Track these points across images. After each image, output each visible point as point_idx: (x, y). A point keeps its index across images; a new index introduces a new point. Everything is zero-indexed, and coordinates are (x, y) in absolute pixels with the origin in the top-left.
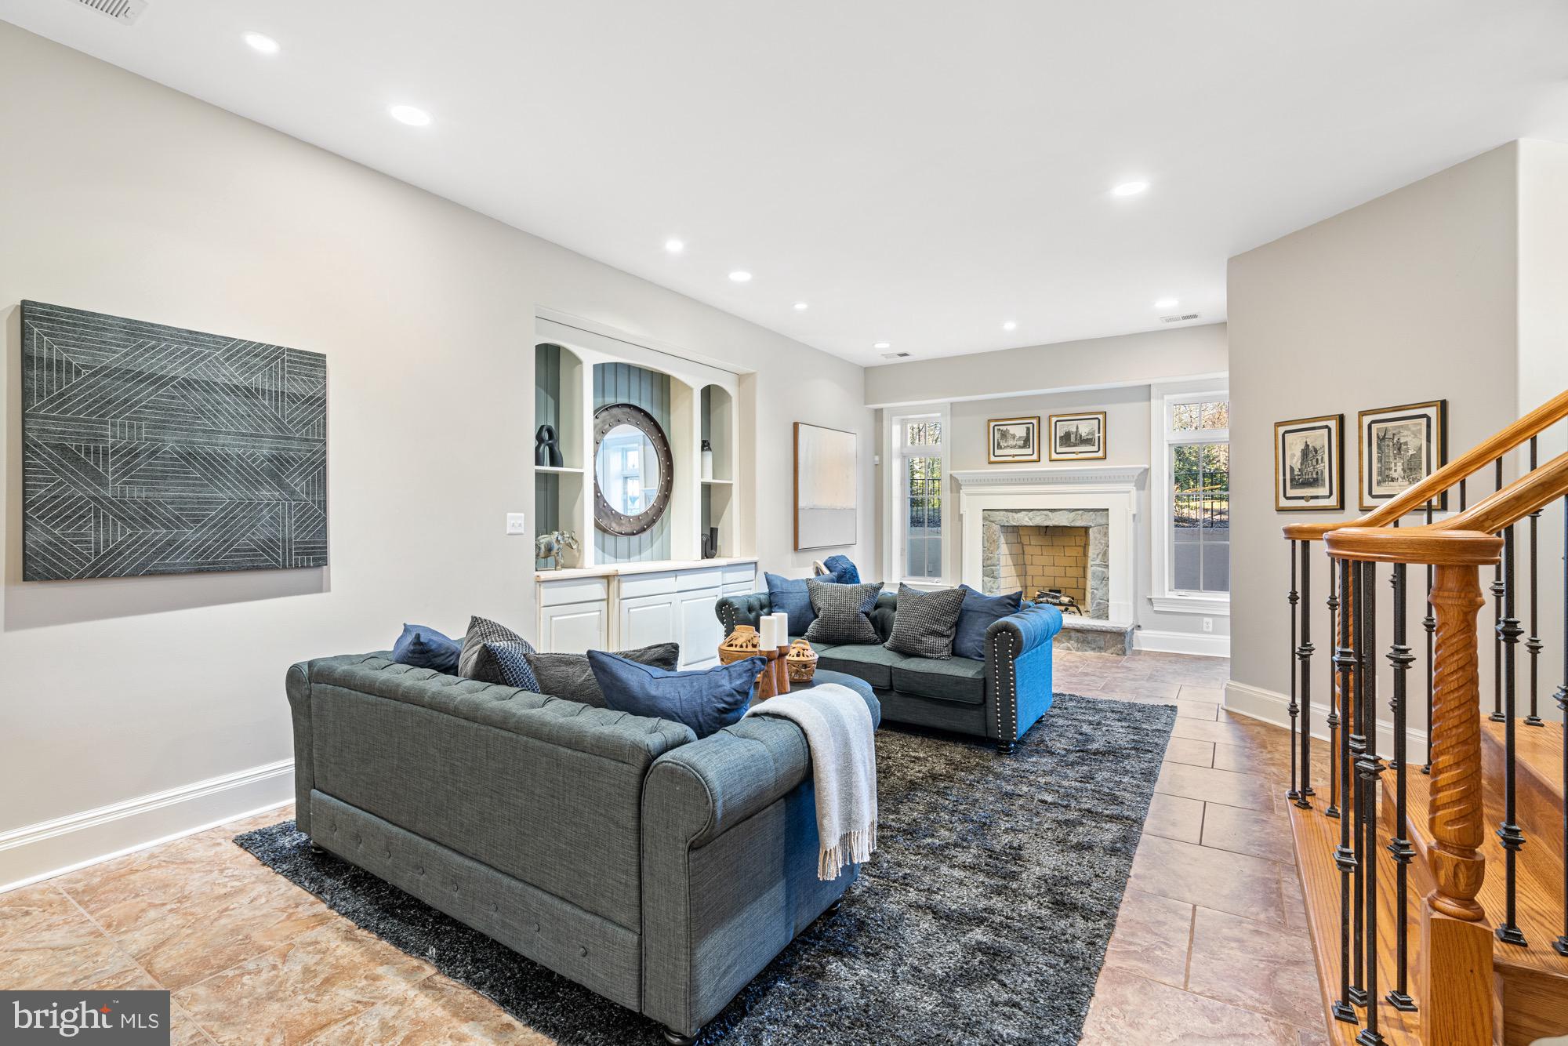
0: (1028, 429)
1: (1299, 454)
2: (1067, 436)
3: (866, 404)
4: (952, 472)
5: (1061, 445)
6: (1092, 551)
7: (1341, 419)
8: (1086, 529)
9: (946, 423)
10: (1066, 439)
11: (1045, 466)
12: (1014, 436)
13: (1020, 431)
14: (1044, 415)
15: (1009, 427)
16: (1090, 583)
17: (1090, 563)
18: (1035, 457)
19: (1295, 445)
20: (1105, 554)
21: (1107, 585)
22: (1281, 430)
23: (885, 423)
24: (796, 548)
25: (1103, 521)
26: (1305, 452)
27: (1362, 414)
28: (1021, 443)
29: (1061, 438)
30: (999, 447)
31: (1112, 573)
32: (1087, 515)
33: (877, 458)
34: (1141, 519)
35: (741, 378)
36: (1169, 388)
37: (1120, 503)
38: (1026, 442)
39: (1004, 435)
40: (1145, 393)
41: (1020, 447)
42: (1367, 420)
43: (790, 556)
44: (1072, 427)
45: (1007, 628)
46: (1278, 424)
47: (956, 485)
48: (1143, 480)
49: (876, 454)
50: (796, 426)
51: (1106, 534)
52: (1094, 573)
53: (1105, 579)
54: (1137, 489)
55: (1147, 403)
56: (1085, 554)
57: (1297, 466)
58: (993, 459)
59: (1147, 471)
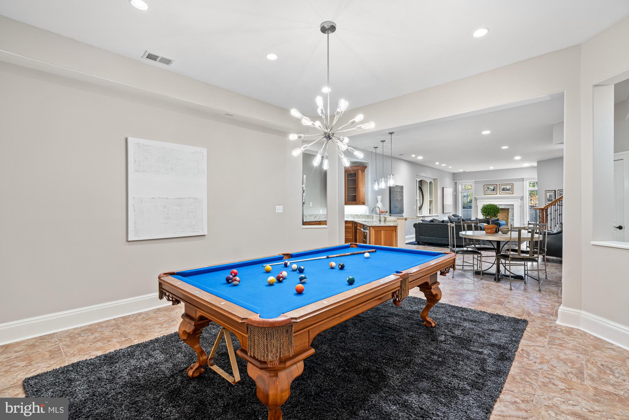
0: (494, 187)
1: (549, 196)
2: (504, 188)
3: (453, 181)
4: (475, 196)
5: (502, 191)
6: (510, 214)
7: (555, 191)
8: (508, 209)
9: (473, 185)
10: (503, 189)
11: (498, 195)
12: (490, 189)
13: (492, 188)
14: (498, 184)
15: (490, 187)
16: (509, 221)
17: (509, 216)
18: (496, 193)
19: (548, 194)
20: (513, 214)
21: (513, 221)
22: (546, 192)
23: (457, 185)
24: (443, 213)
25: (512, 207)
26: (550, 196)
27: (558, 190)
28: (492, 190)
29: (502, 189)
30: (487, 191)
31: (515, 218)
32: (509, 206)
33: (455, 193)
34: (522, 207)
35: (434, 179)
36: (527, 179)
37: (517, 204)
38: (494, 190)
39: (488, 188)
40: (523, 180)
41: (492, 191)
42: (559, 191)
43: (442, 215)
44: (505, 187)
45: (498, 223)
46: (546, 191)
47: (476, 199)
48: (522, 198)
49: (455, 192)
50: (443, 188)
51: (513, 210)
52: (510, 218)
53: (513, 220)
54: (521, 200)
55: (522, 182)
56: (508, 215)
57: (549, 198)
58: (485, 193)
59: (523, 196)
